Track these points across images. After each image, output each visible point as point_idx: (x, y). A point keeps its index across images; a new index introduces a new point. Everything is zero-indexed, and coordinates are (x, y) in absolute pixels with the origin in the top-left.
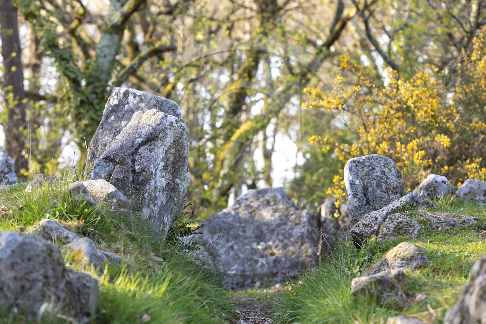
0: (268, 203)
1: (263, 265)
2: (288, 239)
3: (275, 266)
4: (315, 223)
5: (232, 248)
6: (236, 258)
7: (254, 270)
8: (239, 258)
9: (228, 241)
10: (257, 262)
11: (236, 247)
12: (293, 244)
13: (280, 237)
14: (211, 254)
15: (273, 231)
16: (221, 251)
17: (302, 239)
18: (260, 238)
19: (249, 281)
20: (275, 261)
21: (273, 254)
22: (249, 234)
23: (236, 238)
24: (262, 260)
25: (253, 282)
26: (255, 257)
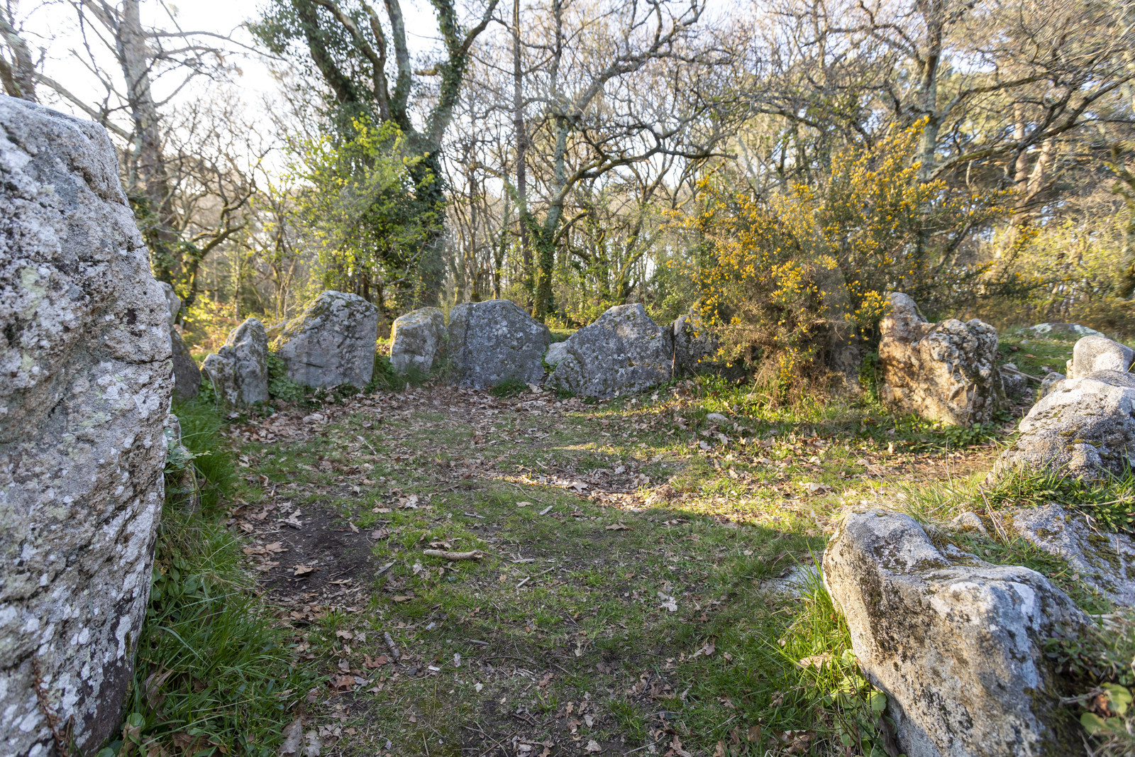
0: (629, 317)
1: (622, 375)
2: (645, 351)
3: (633, 377)
4: (669, 337)
5: (597, 357)
6: (600, 367)
7: (614, 380)
8: (602, 367)
9: (594, 351)
10: (617, 372)
11: (600, 357)
12: (648, 357)
13: (638, 350)
14: (579, 362)
15: (632, 344)
16: (588, 361)
17: (657, 353)
18: (620, 350)
19: (610, 389)
20: (633, 372)
21: (631, 365)
22: (611, 345)
23: (601, 349)
24: (622, 371)
25: (613, 391)
26: (616, 367)
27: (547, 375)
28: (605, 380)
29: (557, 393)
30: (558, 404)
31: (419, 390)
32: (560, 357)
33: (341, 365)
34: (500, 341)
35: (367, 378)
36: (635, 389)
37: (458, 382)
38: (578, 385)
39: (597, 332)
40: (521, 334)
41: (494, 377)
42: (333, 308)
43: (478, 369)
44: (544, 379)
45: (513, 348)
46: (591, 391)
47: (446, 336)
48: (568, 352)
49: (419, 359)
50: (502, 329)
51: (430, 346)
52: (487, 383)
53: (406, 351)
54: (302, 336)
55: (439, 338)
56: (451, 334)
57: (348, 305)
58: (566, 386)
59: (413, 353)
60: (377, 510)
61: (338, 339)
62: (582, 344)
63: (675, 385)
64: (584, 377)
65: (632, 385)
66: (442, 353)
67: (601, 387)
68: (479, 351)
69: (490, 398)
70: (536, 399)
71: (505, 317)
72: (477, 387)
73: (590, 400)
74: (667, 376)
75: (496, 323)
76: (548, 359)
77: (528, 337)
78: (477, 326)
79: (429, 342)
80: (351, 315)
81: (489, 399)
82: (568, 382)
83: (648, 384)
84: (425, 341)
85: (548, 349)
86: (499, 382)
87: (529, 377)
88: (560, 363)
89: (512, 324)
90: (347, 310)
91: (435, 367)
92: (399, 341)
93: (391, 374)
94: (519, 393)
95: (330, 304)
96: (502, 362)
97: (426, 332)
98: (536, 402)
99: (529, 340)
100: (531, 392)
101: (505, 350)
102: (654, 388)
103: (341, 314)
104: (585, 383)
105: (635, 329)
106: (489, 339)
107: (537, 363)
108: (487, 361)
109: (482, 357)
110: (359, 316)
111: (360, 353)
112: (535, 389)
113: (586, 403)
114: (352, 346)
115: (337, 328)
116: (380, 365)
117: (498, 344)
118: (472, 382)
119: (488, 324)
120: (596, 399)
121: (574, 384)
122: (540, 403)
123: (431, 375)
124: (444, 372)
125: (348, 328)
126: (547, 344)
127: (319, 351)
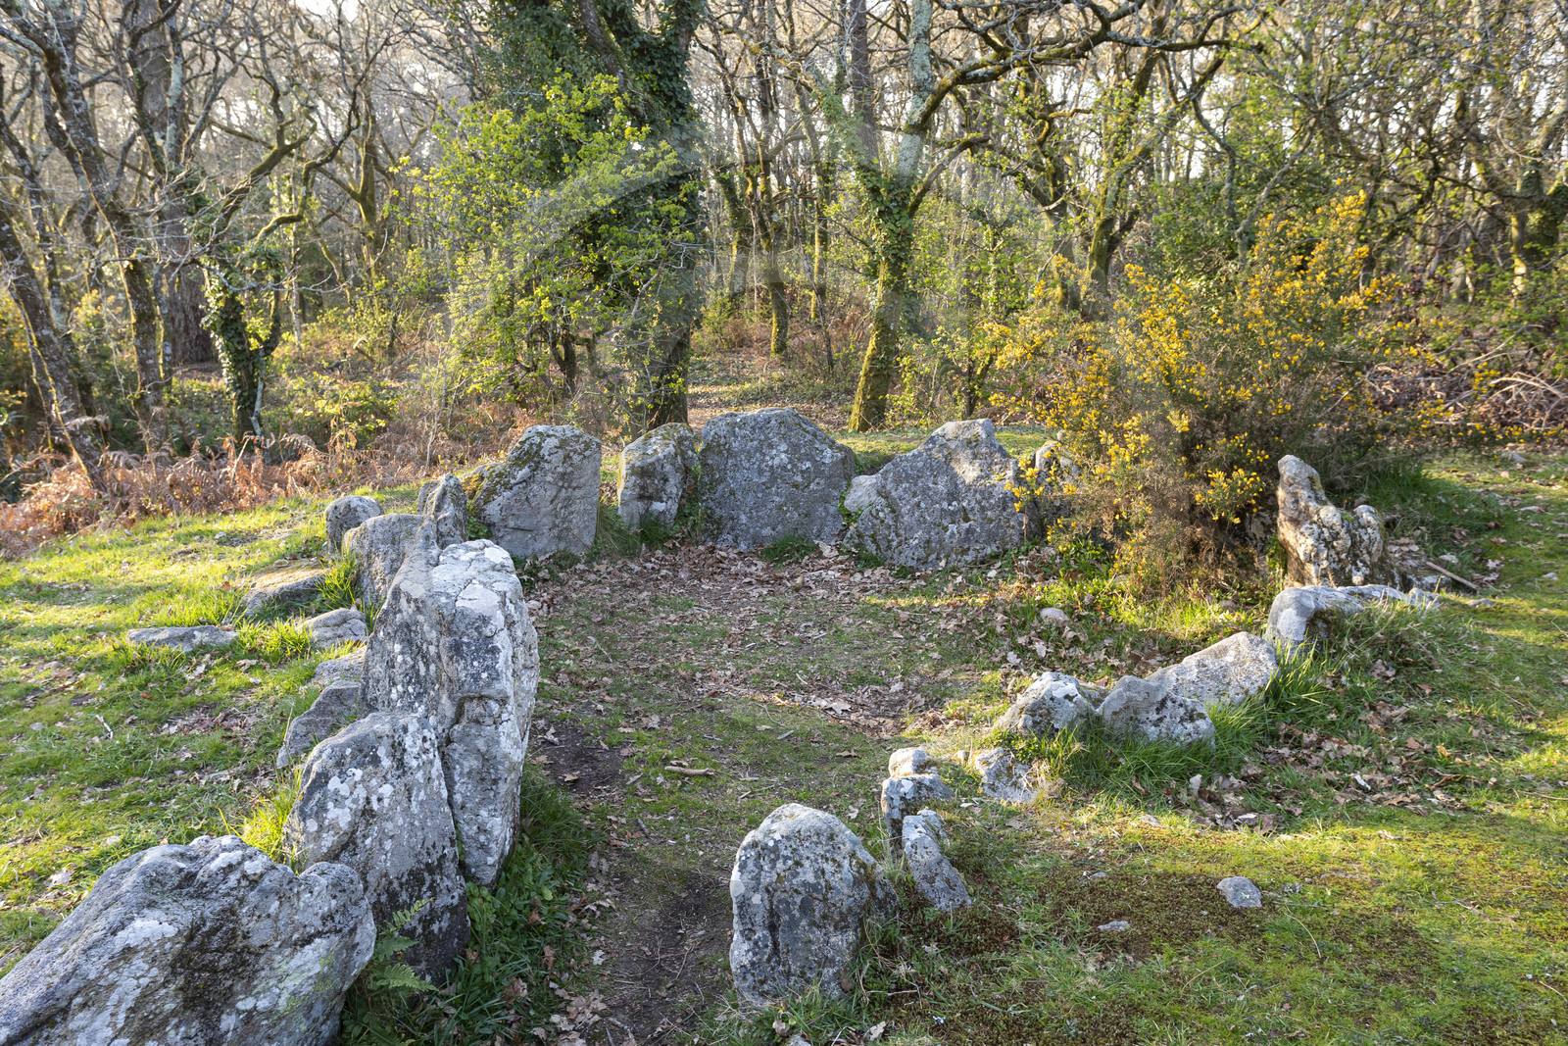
0: (969, 442)
1: (952, 535)
2: (988, 500)
3: (967, 540)
5: (918, 505)
6: (921, 521)
7: (940, 542)
8: (925, 521)
9: (915, 495)
10: (946, 529)
11: (923, 505)
12: (992, 508)
13: (978, 496)
14: (893, 512)
15: (969, 488)
16: (905, 510)
18: (953, 495)
19: (934, 556)
20: (969, 531)
21: (967, 520)
22: (940, 487)
23: (925, 490)
24: (953, 528)
25: (939, 559)
26: (945, 523)
27: (846, 528)
28: (928, 542)
29: (858, 559)
30: (858, 577)
31: (659, 553)
32: (866, 500)
33: (555, 526)
34: (776, 475)
35: (588, 540)
36: (969, 558)
37: (715, 538)
38: (889, 547)
39: (920, 464)
40: (808, 464)
41: (767, 531)
42: (544, 452)
43: (743, 518)
44: (842, 534)
45: (796, 486)
46: (907, 558)
47: (697, 467)
48: (879, 493)
49: (658, 506)
50: (780, 456)
51: (673, 487)
52: (757, 540)
53: (641, 497)
54: (508, 494)
55: (687, 470)
56: (704, 465)
57: (563, 444)
58: (871, 548)
59: (651, 498)
60: (622, 730)
61: (551, 493)
62: (898, 482)
63: (1026, 553)
64: (898, 535)
65: (965, 552)
66: (691, 495)
67: (921, 553)
68: (746, 492)
69: (761, 564)
70: (827, 568)
71: (784, 437)
72: (743, 547)
73: (905, 572)
74: (1016, 539)
75: (771, 446)
76: (849, 503)
77: (818, 470)
78: (742, 451)
79: (672, 481)
80: (567, 457)
81: (759, 567)
82: (874, 541)
83: (989, 551)
84: (666, 480)
85: (849, 485)
86: (774, 538)
87: (819, 531)
88: (866, 511)
89: (794, 448)
90: (561, 453)
91: (682, 515)
92: (630, 484)
93: (620, 531)
94: (802, 557)
95: (539, 446)
96: (780, 508)
97: (668, 468)
98: (827, 571)
99: (819, 474)
100: (820, 556)
101: (784, 489)
102: (996, 557)
103: (554, 458)
104: (900, 544)
105: (977, 462)
106: (760, 472)
107: (832, 510)
108: (757, 507)
109: (750, 500)
110: (576, 458)
111: (578, 507)
112: (827, 551)
113: (897, 576)
114: (568, 498)
115: (549, 478)
116: (605, 518)
117: (773, 480)
118: (735, 540)
119: (759, 449)
120: (913, 570)
121: (883, 545)
122: (832, 574)
123: (678, 531)
124: (695, 524)
125: (563, 475)
126: (848, 478)
127: (529, 510)
